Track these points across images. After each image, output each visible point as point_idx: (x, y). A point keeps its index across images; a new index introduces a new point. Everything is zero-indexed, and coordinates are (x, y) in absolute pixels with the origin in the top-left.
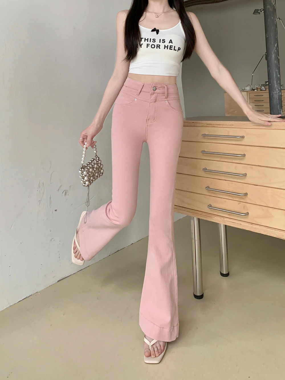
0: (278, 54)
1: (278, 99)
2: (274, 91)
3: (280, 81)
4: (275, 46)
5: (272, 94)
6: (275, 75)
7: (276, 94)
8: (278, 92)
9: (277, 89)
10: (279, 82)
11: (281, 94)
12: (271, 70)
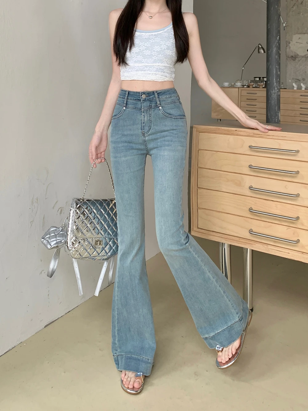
0: (279, 48)
1: (277, 100)
2: (272, 91)
3: (280, 79)
4: (277, 39)
5: (271, 93)
6: (275, 72)
7: (275, 93)
8: (277, 91)
9: (276, 87)
10: (278, 80)
11: (280, 94)
12: (270, 66)
